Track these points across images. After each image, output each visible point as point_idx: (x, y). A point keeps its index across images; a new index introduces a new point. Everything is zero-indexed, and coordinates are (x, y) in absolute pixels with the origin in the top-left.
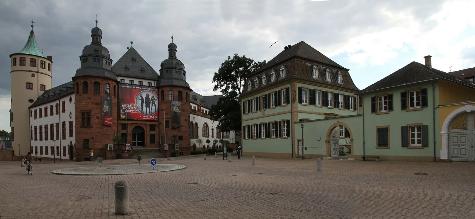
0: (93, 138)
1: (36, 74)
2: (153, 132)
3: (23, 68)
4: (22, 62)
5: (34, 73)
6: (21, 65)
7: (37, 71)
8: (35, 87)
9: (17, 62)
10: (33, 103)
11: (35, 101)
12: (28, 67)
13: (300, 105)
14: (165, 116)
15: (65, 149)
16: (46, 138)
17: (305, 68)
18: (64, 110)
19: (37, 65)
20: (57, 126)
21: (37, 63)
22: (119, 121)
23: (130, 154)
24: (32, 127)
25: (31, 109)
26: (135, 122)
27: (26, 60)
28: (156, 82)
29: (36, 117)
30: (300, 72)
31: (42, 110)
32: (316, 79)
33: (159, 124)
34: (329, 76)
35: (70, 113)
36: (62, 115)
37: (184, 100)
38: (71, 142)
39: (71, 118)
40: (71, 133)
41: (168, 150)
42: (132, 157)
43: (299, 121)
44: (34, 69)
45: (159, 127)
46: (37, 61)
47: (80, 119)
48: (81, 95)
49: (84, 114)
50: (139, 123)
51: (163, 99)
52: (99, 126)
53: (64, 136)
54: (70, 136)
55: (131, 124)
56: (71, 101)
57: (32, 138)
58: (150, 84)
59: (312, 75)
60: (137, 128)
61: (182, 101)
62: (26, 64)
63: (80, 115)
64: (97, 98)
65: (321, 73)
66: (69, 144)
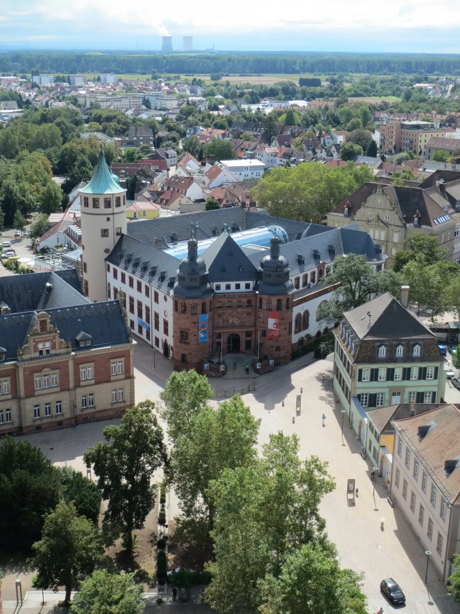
0: (190, 353)
1: (111, 217)
2: (249, 339)
3: (96, 211)
4: (96, 205)
5: (109, 216)
6: (94, 207)
7: (112, 212)
8: (111, 233)
9: (89, 203)
10: (110, 253)
11: (111, 250)
12: (102, 209)
13: (360, 382)
14: (262, 325)
15: (157, 340)
16: (132, 310)
17: (371, 349)
18: (156, 300)
19: (112, 205)
20: (147, 309)
21: (112, 203)
22: (215, 331)
23: (224, 373)
24: (109, 284)
25: (108, 263)
26: (231, 330)
27: (100, 200)
28: (255, 282)
29: (115, 276)
30: (365, 354)
31: (125, 275)
32: (382, 358)
33: (256, 331)
34: (402, 351)
35: (165, 311)
36: (154, 303)
37: (284, 308)
38: (166, 340)
39: (166, 316)
40: (166, 331)
41: (261, 368)
42: (225, 377)
43: (356, 396)
44: (109, 211)
45: (255, 333)
46: (112, 200)
47: (179, 335)
48: (180, 314)
49: (182, 332)
50: (235, 330)
51: (261, 307)
52: (196, 343)
53: (157, 327)
54: (165, 333)
55: (226, 332)
56: (165, 299)
57: (109, 296)
58: (248, 286)
59: (378, 355)
60: (233, 335)
61: (281, 310)
62: (100, 206)
63: (178, 331)
64: (195, 318)
65: (391, 350)
66: (164, 340)
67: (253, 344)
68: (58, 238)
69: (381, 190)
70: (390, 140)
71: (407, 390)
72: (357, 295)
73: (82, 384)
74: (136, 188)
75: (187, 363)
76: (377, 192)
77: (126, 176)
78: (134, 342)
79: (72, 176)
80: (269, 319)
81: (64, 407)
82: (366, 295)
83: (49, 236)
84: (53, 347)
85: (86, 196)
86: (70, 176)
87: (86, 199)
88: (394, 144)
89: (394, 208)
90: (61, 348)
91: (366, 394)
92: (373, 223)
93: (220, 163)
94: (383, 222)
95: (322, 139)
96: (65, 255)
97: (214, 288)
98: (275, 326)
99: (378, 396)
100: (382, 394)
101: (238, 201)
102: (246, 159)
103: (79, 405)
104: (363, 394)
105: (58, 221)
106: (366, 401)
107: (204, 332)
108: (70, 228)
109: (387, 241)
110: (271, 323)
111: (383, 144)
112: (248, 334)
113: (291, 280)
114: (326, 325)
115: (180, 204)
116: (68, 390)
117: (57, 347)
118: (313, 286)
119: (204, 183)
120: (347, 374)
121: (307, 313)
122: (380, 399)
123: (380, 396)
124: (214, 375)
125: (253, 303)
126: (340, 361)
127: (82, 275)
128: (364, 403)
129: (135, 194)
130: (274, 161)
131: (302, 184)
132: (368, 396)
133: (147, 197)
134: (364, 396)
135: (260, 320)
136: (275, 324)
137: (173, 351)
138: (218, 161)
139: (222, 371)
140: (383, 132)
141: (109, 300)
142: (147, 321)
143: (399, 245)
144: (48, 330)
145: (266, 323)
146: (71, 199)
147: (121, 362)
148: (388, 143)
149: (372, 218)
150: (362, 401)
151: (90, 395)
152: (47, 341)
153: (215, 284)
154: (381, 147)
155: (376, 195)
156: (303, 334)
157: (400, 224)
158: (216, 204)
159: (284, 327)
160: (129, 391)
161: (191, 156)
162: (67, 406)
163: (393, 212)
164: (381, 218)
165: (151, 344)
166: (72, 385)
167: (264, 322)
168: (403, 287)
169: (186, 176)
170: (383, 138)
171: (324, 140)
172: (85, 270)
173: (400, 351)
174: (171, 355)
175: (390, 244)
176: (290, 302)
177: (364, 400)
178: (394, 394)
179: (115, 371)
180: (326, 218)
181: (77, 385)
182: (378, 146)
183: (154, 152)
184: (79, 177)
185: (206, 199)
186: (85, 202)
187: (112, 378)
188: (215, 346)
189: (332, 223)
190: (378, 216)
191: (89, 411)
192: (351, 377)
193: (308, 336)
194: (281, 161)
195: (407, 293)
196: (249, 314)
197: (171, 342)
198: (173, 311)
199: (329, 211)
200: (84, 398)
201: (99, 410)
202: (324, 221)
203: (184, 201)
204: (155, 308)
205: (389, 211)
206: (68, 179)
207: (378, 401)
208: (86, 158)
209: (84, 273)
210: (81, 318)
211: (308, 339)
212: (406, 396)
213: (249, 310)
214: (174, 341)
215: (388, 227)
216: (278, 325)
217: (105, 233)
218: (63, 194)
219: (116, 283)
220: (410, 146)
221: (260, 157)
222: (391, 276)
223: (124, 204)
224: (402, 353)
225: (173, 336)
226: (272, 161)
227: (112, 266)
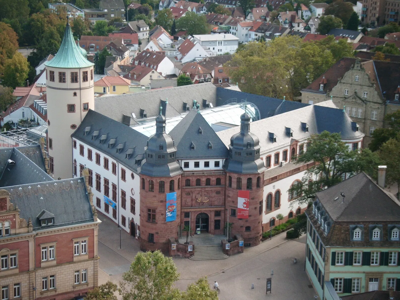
0: (157, 233)
1: (78, 92)
2: (217, 218)
3: (62, 85)
5: (76, 91)
6: (60, 81)
7: (79, 87)
8: (77, 108)
9: (55, 77)
10: (76, 129)
11: (78, 126)
12: (68, 83)
13: (333, 266)
14: (231, 204)
15: (124, 219)
16: (98, 188)
17: (345, 231)
18: (124, 177)
19: (79, 80)
20: (114, 187)
21: (79, 77)
22: (183, 210)
23: (192, 254)
24: (75, 161)
25: (74, 139)
26: (199, 210)
27: (66, 75)
28: (224, 160)
29: (82, 153)
30: (338, 236)
31: (91, 152)
32: (357, 241)
33: (226, 210)
34: (379, 234)
35: (132, 189)
36: (121, 181)
37: (254, 188)
38: (133, 219)
39: (133, 195)
40: (133, 210)
41: (230, 249)
42: (193, 257)
43: (330, 280)
44: (76, 85)
45: (225, 213)
46: (78, 74)
47: (146, 214)
48: (147, 192)
49: (149, 210)
50: (203, 210)
51: (230, 185)
52: (163, 222)
53: (124, 206)
54: (131, 212)
55: (194, 212)
56: (133, 177)
57: (76, 173)
58: (217, 164)
59: (352, 238)
60: (201, 214)
61: (251, 189)
62: (66, 80)
63: (145, 210)
64: (162, 197)
65: (368, 233)
66: (131, 219)
67: (222, 224)
68: (23, 113)
69: (359, 65)
70: (373, 12)
71: (386, 277)
72: (331, 173)
73: (43, 265)
74: (106, 63)
75: (154, 243)
76: (355, 68)
77: (96, 50)
78: (99, 221)
79: (39, 49)
80: (239, 198)
81: (23, 289)
82: (341, 174)
83: (14, 111)
84: (13, 226)
85: (52, 70)
86: (37, 49)
87: (52, 73)
88: (377, 15)
89: (373, 84)
90: (21, 227)
91: (341, 279)
92: (350, 100)
93: (193, 37)
94: (360, 99)
95: (300, 12)
96: (30, 130)
97: (183, 166)
98: (245, 206)
99: (353, 281)
100: (358, 279)
101: (210, 77)
102: (220, 33)
103: (39, 288)
104: (337, 279)
105: (24, 95)
106: (340, 287)
107: (172, 211)
108: (36, 103)
109: (365, 119)
110: (241, 202)
111: (365, 16)
112: (218, 213)
113: (262, 159)
114: (298, 205)
115: (151, 79)
116: (28, 271)
117: (17, 226)
118: (285, 165)
119: (176, 58)
120: (320, 257)
121: (278, 193)
122: (356, 285)
123: (356, 281)
124: (181, 255)
125: (222, 181)
126: (313, 243)
127: (47, 151)
128: (338, 288)
129: (105, 69)
130: (248, 35)
131: (278, 59)
132: (342, 281)
133: (117, 71)
134: (339, 281)
135: (229, 199)
136: (244, 203)
137: (140, 231)
138: (192, 35)
139: (190, 252)
140: (365, 4)
141: (75, 177)
142: (113, 200)
143: (378, 123)
144: (8, 208)
145: (235, 202)
146: (38, 73)
147: (85, 241)
148: (371, 15)
149: (349, 95)
150: (337, 287)
151: (51, 276)
152: (6, 220)
153: (183, 162)
154: (363, 19)
155: (354, 71)
156: (274, 214)
157: (380, 101)
158: (187, 79)
159: (254, 207)
160: (92, 272)
161: (163, 30)
162: (26, 289)
163: (372, 88)
164: (359, 94)
165: (117, 223)
166: (32, 266)
167: (233, 202)
168: (379, 167)
169: (158, 50)
170: (365, 9)
171: (302, 13)
172: (51, 146)
173: (377, 235)
174: (138, 235)
175: (368, 122)
176: (261, 180)
177: (338, 285)
178: (371, 280)
179: (78, 251)
180: (301, 94)
181: (38, 266)
182: (360, 18)
183: (124, 26)
184: (46, 49)
185: (177, 75)
186: (51, 76)
187: (75, 259)
188: (183, 225)
189: (306, 99)
190: (356, 93)
191: (49, 294)
192: (324, 260)
193: (280, 217)
194: (257, 35)
195: (384, 173)
196: (218, 193)
197: (137, 221)
198: (140, 189)
199: (304, 87)
200: (44, 280)
201: (60, 292)
202: (299, 98)
203: (155, 76)
204: (123, 186)
205: (367, 87)
206: (35, 51)
207: (354, 287)
208: (54, 30)
209: (49, 150)
210: (44, 196)
211: (280, 219)
212: (385, 283)
213: (218, 188)
214: (141, 220)
215: (366, 104)
216: (247, 204)
217: (71, 108)
218: (29, 67)
219: (82, 160)
220: (396, 18)
221: (234, 31)
222: (368, 155)
223: (92, 78)
224: (379, 236)
225: (140, 215)
226: (247, 35)
227: (79, 142)
